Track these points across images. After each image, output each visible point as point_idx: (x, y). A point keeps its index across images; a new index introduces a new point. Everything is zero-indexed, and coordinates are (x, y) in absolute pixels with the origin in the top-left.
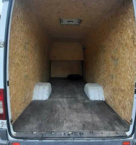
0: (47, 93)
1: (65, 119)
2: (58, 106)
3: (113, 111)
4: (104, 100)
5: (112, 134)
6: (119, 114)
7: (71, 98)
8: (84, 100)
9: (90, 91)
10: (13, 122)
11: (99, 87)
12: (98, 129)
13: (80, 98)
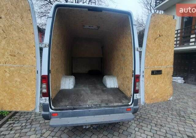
0: (72, 83)
1: (89, 99)
2: (83, 92)
3: (123, 93)
4: (118, 87)
5: (120, 104)
6: (126, 95)
7: (92, 87)
8: (103, 88)
9: (107, 81)
10: (52, 99)
11: (114, 78)
12: (111, 102)
13: (99, 87)
